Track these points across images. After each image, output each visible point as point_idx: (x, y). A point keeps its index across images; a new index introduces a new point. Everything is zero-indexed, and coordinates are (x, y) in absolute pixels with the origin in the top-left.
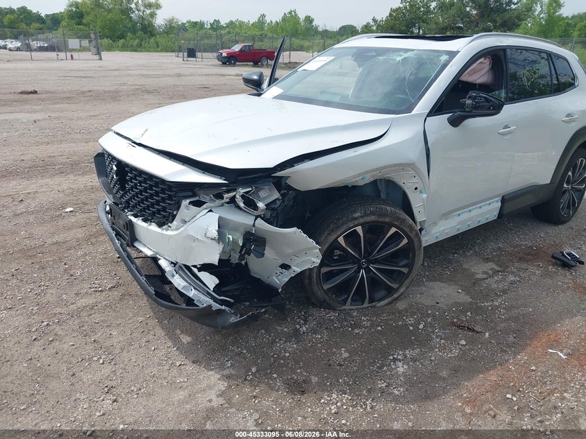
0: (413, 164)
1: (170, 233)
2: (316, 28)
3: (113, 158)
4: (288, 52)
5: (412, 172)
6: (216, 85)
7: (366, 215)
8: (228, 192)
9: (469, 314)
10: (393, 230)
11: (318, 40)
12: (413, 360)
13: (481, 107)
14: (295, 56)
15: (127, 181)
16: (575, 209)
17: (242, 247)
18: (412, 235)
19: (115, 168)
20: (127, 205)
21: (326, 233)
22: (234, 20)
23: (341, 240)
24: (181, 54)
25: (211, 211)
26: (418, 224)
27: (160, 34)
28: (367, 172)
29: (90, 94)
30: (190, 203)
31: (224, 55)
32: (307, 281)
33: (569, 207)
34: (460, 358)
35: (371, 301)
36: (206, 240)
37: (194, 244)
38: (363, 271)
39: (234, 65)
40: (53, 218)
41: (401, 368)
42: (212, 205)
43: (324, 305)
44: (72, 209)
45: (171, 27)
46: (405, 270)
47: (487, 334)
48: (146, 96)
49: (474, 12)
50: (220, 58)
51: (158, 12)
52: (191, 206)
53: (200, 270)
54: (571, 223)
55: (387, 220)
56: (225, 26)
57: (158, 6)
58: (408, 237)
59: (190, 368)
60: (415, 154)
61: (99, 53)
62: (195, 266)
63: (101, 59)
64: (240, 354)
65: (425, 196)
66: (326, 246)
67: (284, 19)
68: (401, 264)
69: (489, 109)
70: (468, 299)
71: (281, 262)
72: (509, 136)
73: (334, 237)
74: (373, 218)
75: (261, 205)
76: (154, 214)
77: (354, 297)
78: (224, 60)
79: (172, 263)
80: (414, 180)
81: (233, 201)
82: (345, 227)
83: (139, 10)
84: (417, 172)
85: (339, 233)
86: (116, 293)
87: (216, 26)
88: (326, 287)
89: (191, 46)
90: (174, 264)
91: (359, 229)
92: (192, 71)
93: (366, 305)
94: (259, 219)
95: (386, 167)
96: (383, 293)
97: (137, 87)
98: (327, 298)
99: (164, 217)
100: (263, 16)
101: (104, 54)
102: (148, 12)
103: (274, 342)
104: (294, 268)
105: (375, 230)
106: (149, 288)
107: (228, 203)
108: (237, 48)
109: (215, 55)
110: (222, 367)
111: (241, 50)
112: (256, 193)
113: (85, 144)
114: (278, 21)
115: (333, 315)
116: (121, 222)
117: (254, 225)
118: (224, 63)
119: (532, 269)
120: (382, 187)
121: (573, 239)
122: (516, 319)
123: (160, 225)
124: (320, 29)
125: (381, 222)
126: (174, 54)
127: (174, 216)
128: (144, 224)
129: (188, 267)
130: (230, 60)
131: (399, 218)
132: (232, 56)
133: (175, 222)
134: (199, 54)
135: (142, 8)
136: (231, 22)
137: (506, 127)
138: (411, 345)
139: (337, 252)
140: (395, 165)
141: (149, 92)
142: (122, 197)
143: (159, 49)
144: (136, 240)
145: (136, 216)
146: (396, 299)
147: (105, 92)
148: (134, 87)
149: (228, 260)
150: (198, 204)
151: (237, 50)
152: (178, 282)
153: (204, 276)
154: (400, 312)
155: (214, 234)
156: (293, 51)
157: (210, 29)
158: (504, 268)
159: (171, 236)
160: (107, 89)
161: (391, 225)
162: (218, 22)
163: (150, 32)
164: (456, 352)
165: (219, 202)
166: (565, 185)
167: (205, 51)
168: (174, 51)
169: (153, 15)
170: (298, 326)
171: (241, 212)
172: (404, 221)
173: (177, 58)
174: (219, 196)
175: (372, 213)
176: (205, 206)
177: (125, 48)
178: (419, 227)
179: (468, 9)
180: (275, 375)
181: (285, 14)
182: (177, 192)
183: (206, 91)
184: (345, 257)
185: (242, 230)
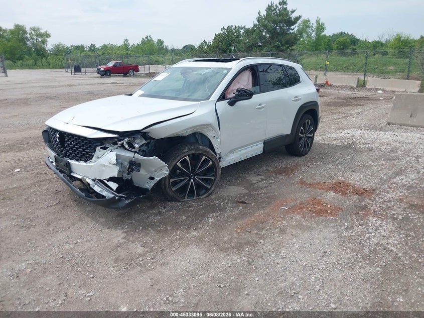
0: (210, 124)
1: (91, 164)
2: (166, 48)
3: (56, 131)
4: (148, 66)
5: (211, 129)
6: (98, 91)
7: (190, 150)
8: (120, 141)
9: (246, 197)
10: (204, 158)
11: (168, 56)
12: (217, 217)
13: (243, 96)
14: (153, 68)
15: (65, 142)
16: (310, 148)
17: (129, 168)
18: (214, 159)
19: (58, 136)
20: (66, 155)
21: (171, 161)
22: (107, 44)
23: (179, 164)
24: (69, 70)
25: (111, 151)
26: (217, 155)
27: (50, 55)
28: (188, 129)
29: (6, 101)
30: (101, 148)
31: (102, 69)
32: (163, 187)
33: (305, 146)
34: (238, 214)
35: (198, 195)
36: (110, 165)
37: (104, 168)
38: (192, 180)
39: (110, 76)
40: (8, 176)
41: (210, 220)
42: (112, 148)
43: (173, 199)
44: (19, 170)
45: (59, 50)
46: (213, 178)
47: (253, 204)
48: (50, 101)
49: (268, 36)
50: (99, 71)
51: (48, 39)
52: (101, 150)
53: (108, 181)
54: (308, 156)
55: (200, 152)
56: (100, 48)
57: (48, 35)
58: (212, 161)
59: (106, 230)
60: (212, 120)
61: (5, 72)
62: (105, 180)
63: (7, 76)
64: (132, 223)
65: (219, 140)
66: (172, 167)
67: (143, 42)
68: (211, 175)
69: (246, 96)
70: (247, 192)
71: (149, 176)
72: (263, 109)
73: (174, 163)
74: (193, 152)
75: (137, 146)
76: (81, 156)
77: (189, 195)
78: (102, 73)
79: (93, 180)
80: (213, 132)
81: (122, 146)
82: (180, 157)
83: (33, 39)
84: (214, 129)
85: (177, 160)
86: (59, 206)
87: (93, 48)
88: (174, 189)
89: (76, 64)
90: (94, 180)
91: (187, 158)
92: (80, 82)
93: (195, 198)
94: (136, 154)
95: (197, 126)
96: (204, 191)
97: (41, 95)
98: (175, 195)
99: (87, 157)
100: (127, 40)
101: (8, 72)
102: (40, 40)
103: (148, 217)
104: (156, 178)
105: (195, 158)
106: (82, 194)
107: (119, 147)
108: (111, 64)
109: (95, 69)
110: (123, 228)
111: (114, 66)
112: (134, 141)
113: (13, 134)
114: (139, 44)
115: (178, 204)
116: (63, 164)
117: (134, 157)
118: (102, 76)
119: (282, 177)
120: (198, 137)
121: (307, 163)
122: (268, 198)
123: (86, 161)
124: (169, 48)
125: (197, 154)
126: (63, 70)
127: (93, 156)
128: (77, 163)
129: (101, 181)
130: (106, 73)
131: (206, 151)
132: (108, 70)
133: (93, 159)
134: (83, 70)
135: (35, 37)
136: (105, 46)
137: (260, 105)
138: (216, 211)
139: (178, 171)
140: (202, 125)
141: (51, 98)
142: (62, 151)
143: (51, 67)
144: (72, 172)
145: (71, 159)
146: (211, 194)
147: (18, 100)
148: (39, 95)
149: (122, 178)
150: (105, 148)
151: (111, 65)
152: (97, 189)
153: (111, 184)
154: (212, 200)
155: (115, 162)
156: (152, 64)
157: (89, 51)
158: (267, 178)
159: (91, 166)
160: (18, 97)
161: (203, 155)
162: (94, 45)
163: (43, 54)
164: (237, 212)
165: (115, 146)
166: (300, 135)
167: (87, 67)
168: (63, 68)
169: (44, 42)
170: (161, 210)
171: (127, 151)
172: (208, 152)
173: (67, 73)
174: (115, 144)
175: (192, 149)
176: (108, 149)
177: (23, 67)
178: (218, 156)
179: (264, 34)
180: (150, 229)
181: (143, 39)
182: (93, 144)
183: (92, 96)
184: (182, 174)
185: (128, 161)
